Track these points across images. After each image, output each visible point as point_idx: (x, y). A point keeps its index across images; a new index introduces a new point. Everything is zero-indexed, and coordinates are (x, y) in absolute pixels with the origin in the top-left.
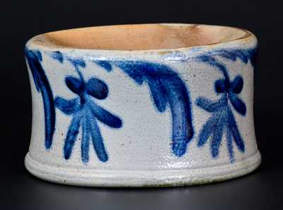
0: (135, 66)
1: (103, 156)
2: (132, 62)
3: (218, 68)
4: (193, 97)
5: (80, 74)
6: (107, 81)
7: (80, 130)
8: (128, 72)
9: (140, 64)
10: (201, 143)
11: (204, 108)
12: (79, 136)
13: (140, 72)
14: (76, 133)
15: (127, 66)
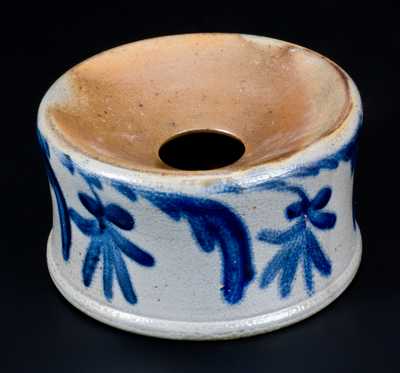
0: (168, 199)
1: (131, 297)
2: (164, 194)
3: (289, 192)
4: (253, 232)
5: (96, 195)
6: (132, 211)
7: (101, 257)
8: (158, 205)
9: (175, 197)
10: (264, 283)
11: (269, 241)
12: (100, 264)
13: (175, 206)
14: (96, 259)
15: (157, 198)
